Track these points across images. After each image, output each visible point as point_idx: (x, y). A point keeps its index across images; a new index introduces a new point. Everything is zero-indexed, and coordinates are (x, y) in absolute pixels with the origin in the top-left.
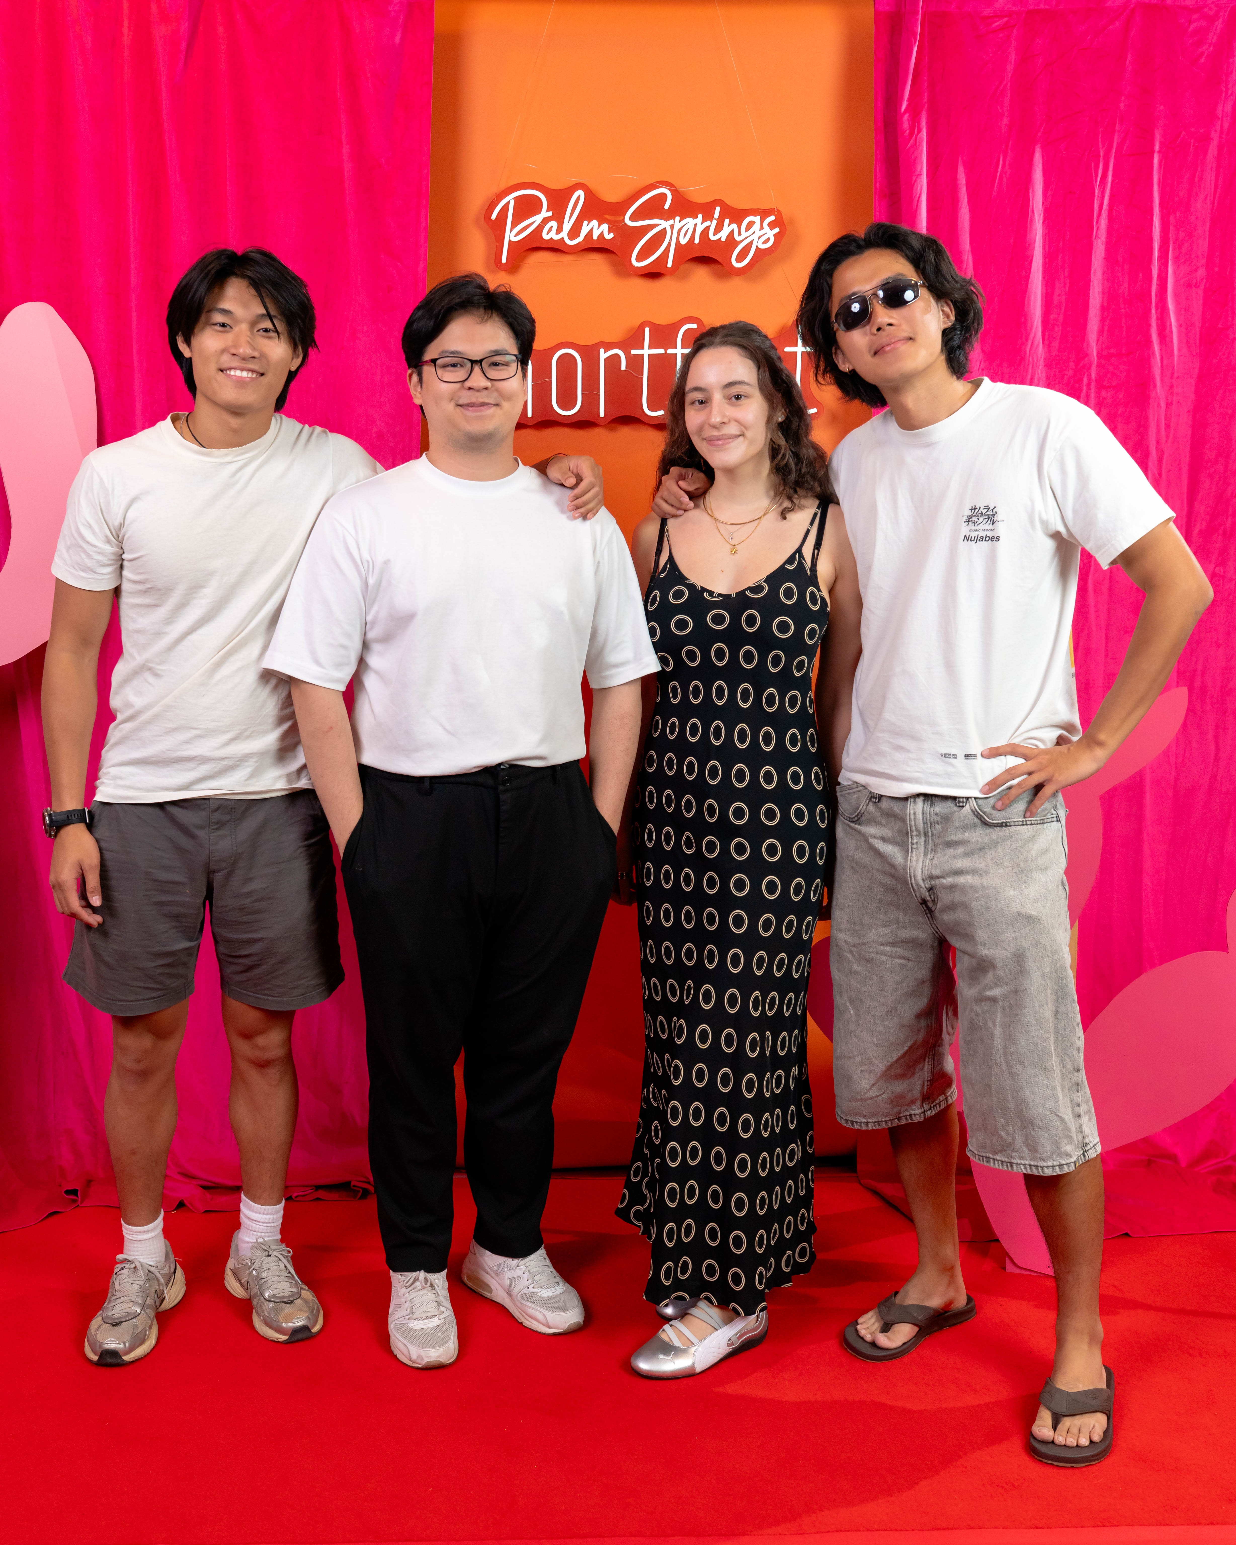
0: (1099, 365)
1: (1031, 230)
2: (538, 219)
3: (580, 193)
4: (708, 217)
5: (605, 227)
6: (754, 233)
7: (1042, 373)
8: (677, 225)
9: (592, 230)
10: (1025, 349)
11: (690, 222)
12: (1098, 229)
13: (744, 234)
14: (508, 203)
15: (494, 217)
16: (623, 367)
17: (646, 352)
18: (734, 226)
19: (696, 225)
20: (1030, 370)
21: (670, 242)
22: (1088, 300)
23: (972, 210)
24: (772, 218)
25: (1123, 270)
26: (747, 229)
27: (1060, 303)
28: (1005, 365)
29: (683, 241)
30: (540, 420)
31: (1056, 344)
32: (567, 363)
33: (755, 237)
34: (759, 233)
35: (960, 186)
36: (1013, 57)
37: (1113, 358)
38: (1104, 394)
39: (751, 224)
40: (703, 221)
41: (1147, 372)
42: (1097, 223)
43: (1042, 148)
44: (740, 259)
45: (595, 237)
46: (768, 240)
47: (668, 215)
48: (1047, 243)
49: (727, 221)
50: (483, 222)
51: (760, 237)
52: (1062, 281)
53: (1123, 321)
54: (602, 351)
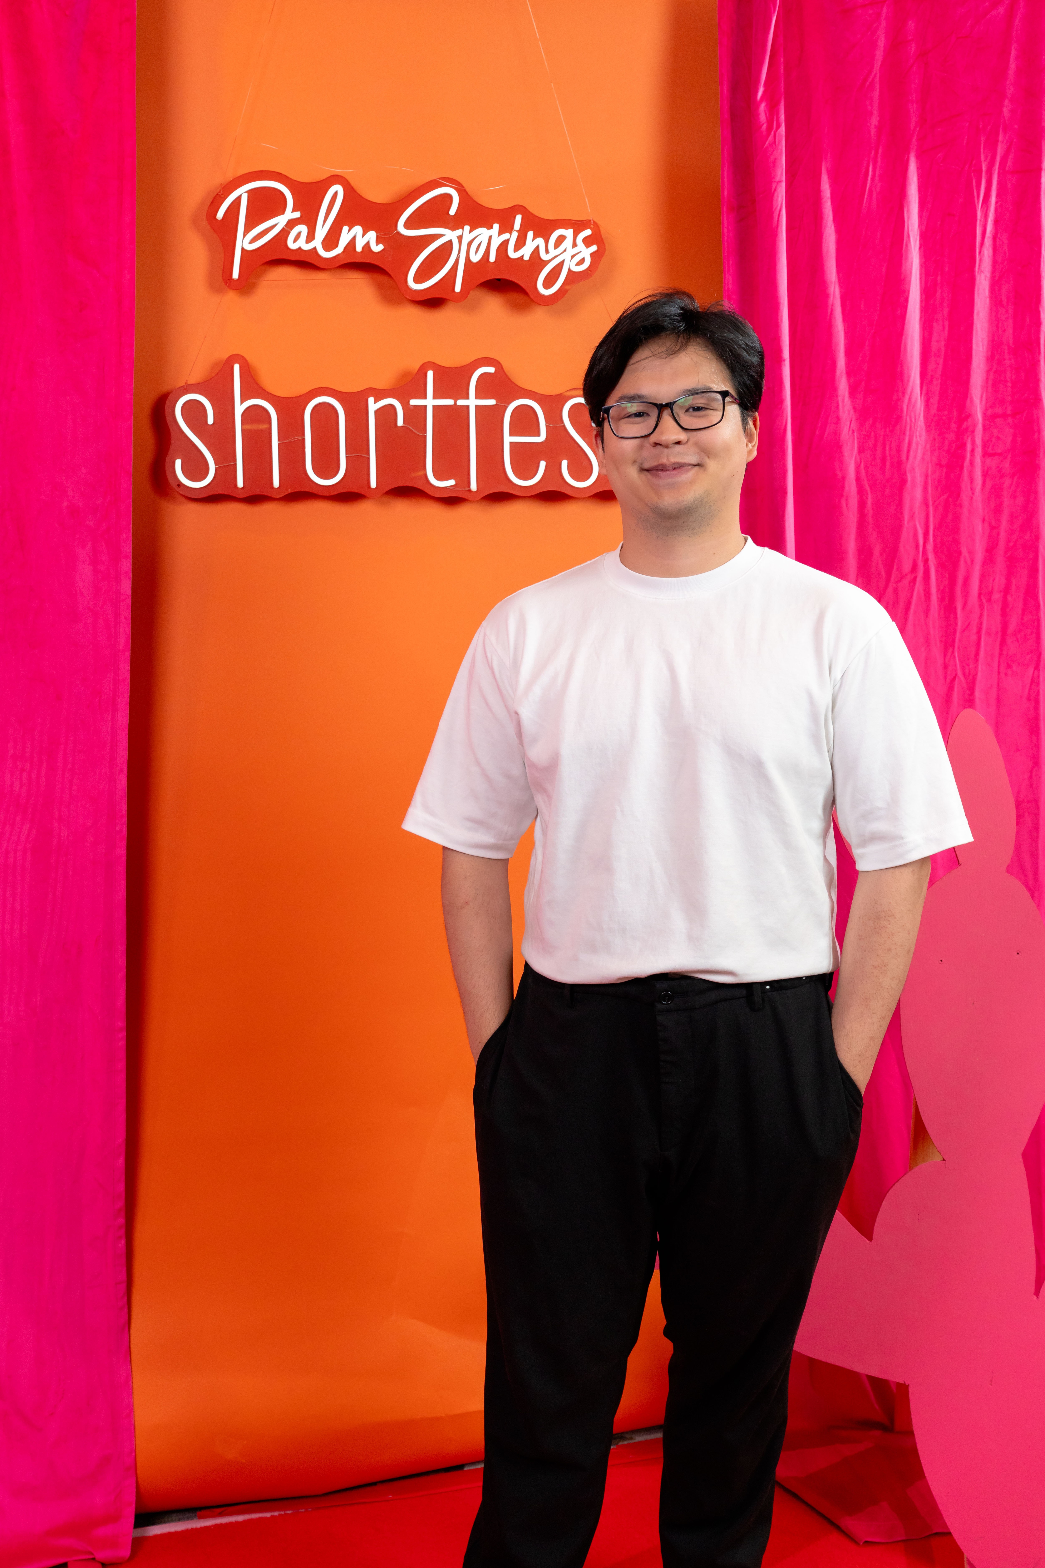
0: (985, 428)
1: (907, 258)
2: (280, 221)
3: (338, 188)
4: (507, 227)
5: (372, 235)
6: (565, 250)
7: (920, 436)
8: (467, 238)
9: (354, 238)
10: (902, 406)
11: (483, 233)
12: (980, 260)
13: (553, 252)
14: (239, 198)
15: (220, 215)
16: (400, 422)
17: (430, 402)
18: (540, 241)
19: (490, 237)
20: (908, 433)
21: (458, 258)
22: (971, 347)
23: (838, 231)
24: (588, 232)
25: (1007, 312)
26: (557, 246)
27: (939, 350)
28: (878, 425)
29: (475, 258)
30: (289, 491)
31: (935, 400)
32: (325, 415)
33: (567, 256)
34: (571, 251)
35: (824, 200)
36: (882, 42)
37: (998, 419)
38: (988, 461)
39: (561, 240)
40: (501, 233)
41: (1036, 436)
42: (980, 252)
43: (918, 157)
44: (548, 284)
45: (359, 249)
46: (582, 261)
47: (455, 223)
48: (923, 275)
49: (530, 234)
50: (204, 223)
51: (573, 257)
52: (941, 322)
53: (1008, 375)
54: (371, 400)
